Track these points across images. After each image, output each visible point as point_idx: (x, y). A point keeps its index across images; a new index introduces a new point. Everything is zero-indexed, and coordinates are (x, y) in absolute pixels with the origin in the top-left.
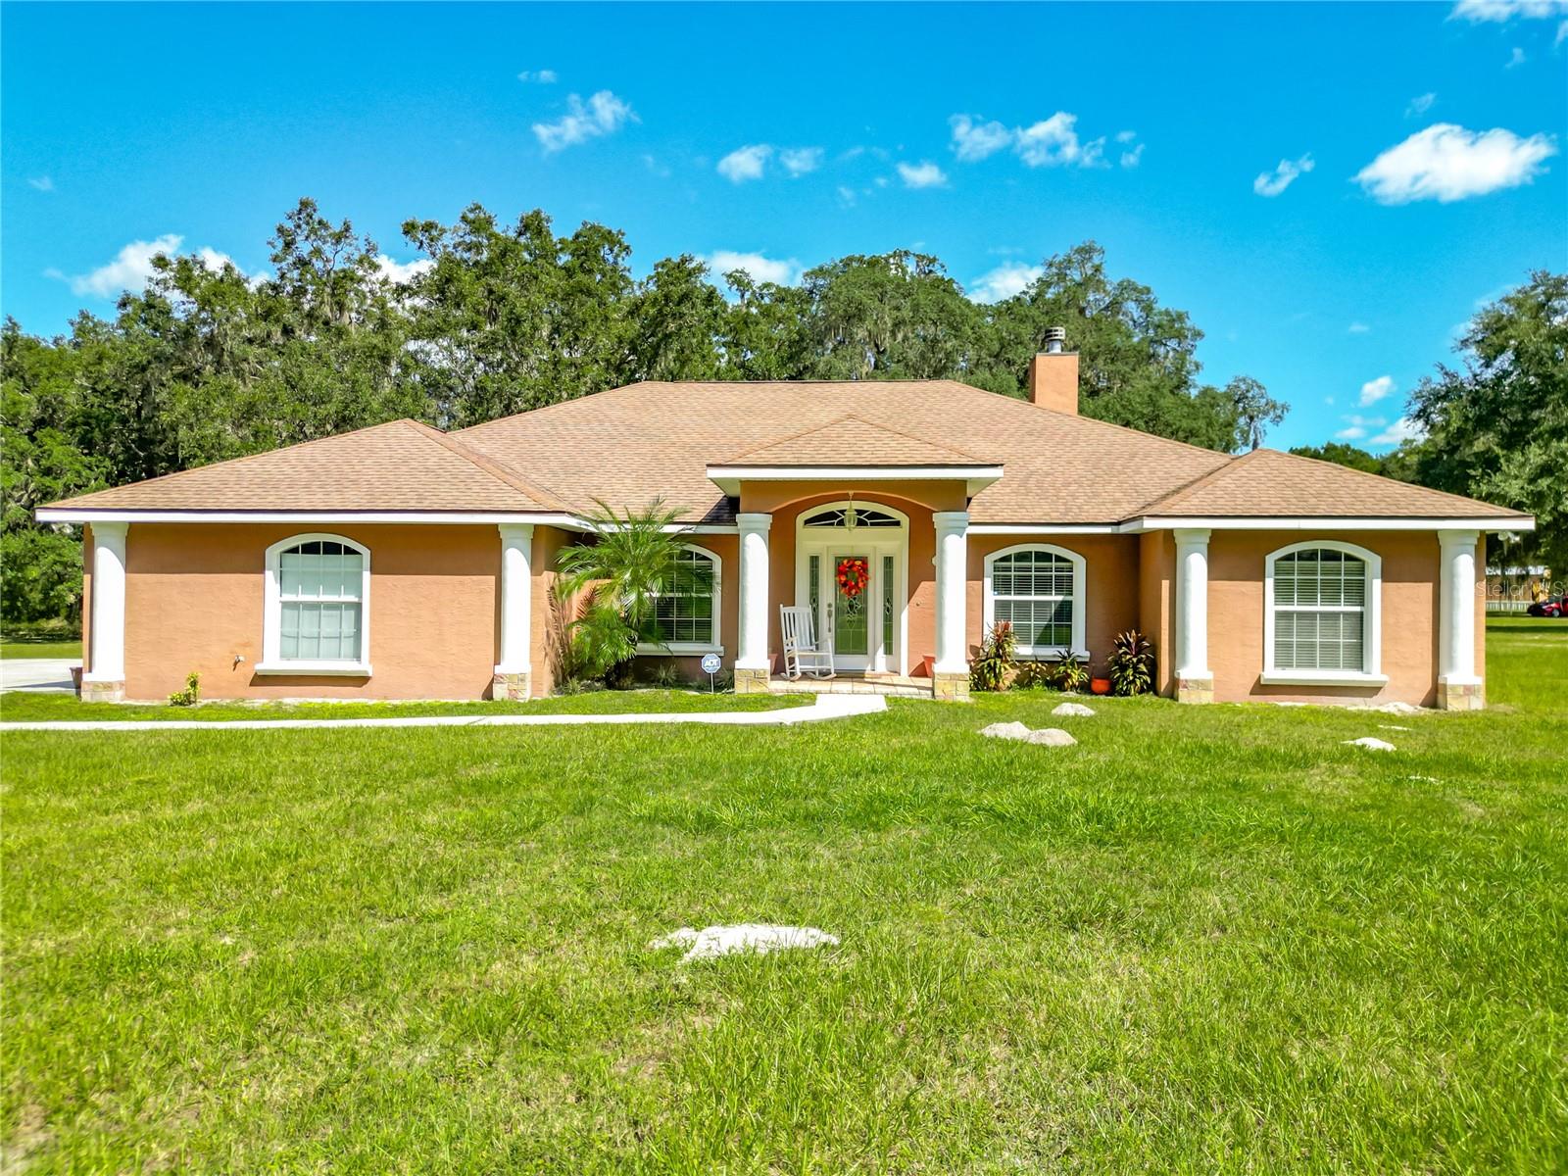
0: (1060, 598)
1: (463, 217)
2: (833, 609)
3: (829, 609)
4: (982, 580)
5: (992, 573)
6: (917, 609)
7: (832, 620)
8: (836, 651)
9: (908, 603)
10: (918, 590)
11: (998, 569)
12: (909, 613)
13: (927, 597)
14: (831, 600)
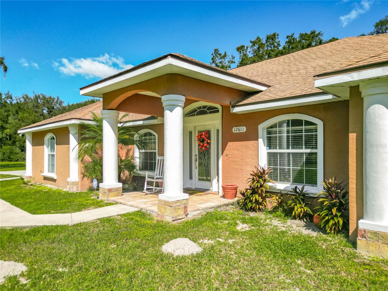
0: (309, 151)
1: (251, 41)
2: (198, 157)
3: (196, 157)
4: (258, 140)
5: (266, 135)
6: (226, 158)
7: (197, 163)
8: (199, 180)
9: (222, 154)
10: (227, 147)
11: (271, 132)
12: (223, 160)
13: (231, 151)
14: (197, 153)
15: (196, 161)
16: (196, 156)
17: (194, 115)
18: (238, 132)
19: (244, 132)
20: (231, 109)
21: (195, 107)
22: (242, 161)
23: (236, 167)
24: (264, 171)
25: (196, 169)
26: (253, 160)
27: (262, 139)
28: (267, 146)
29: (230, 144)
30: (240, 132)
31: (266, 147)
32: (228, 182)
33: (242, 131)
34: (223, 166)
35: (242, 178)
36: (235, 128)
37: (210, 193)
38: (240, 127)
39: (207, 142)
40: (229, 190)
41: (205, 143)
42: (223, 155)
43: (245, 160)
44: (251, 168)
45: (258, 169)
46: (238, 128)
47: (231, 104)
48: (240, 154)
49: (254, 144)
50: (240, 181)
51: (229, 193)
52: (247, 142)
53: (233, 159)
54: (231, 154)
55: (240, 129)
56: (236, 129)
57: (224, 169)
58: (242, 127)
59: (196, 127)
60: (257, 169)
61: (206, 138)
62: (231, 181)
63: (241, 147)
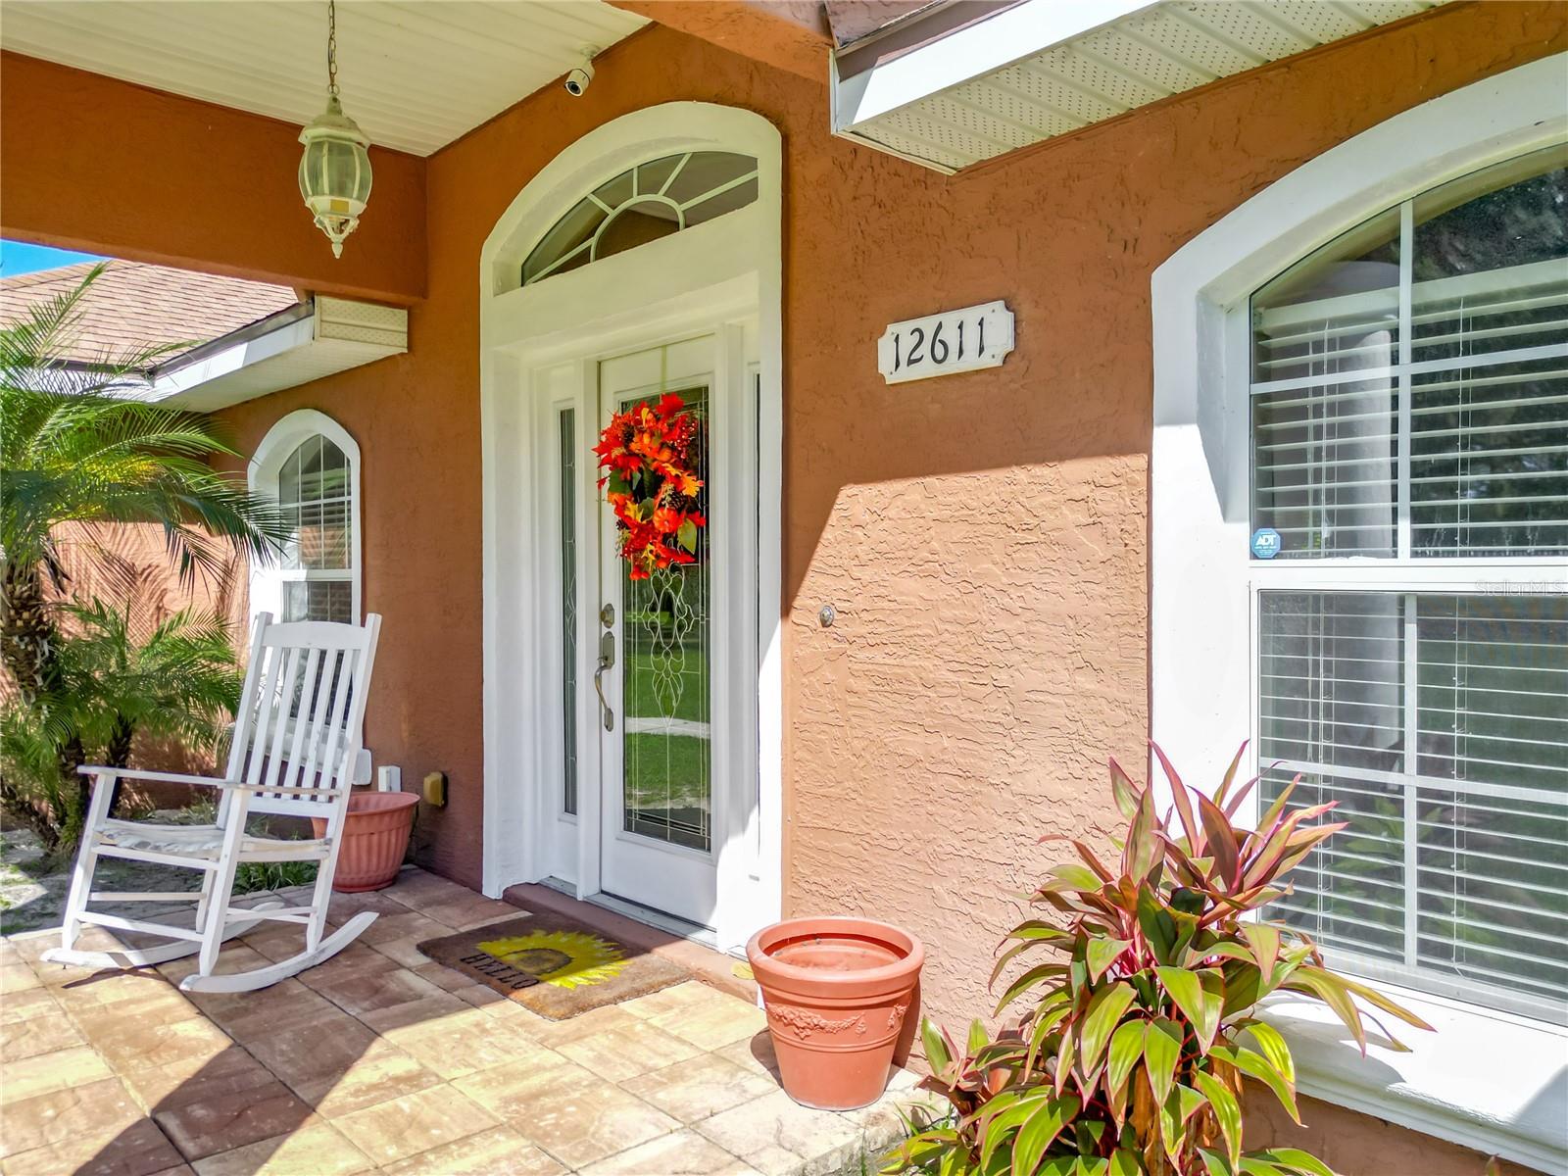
2: (617, 630)
3: (605, 630)
4: (1144, 447)
5: (1238, 388)
6: (821, 643)
7: (615, 676)
8: (628, 827)
9: (786, 610)
10: (828, 534)
11: (1301, 349)
12: (793, 666)
13: (866, 575)
14: (614, 595)
15: (606, 660)
16: (605, 616)
17: (582, 259)
18: (927, 369)
19: (990, 361)
20: (838, 89)
21: (586, 191)
22: (964, 679)
23: (914, 744)
24: (1226, 846)
25: (609, 727)
26: (1086, 682)
27: (1191, 434)
28: (1264, 521)
29: (855, 501)
30: (953, 366)
31: (1244, 528)
32: (837, 890)
33: (971, 362)
34: (795, 730)
35: (969, 868)
36: (904, 328)
37: (687, 976)
38: (950, 319)
39: (676, 494)
40: (818, 1018)
41: (661, 506)
42: (794, 615)
43: (1003, 677)
44: (1063, 773)
45: (1143, 803)
46: (928, 324)
47: (826, 28)
48: (947, 613)
49: (1108, 503)
50: (950, 901)
51: (815, 1041)
52: (1020, 474)
53: (878, 655)
54: (860, 603)
55: (950, 335)
56: (908, 342)
57: (800, 754)
58: (971, 315)
59: (605, 367)
60: (1130, 809)
61: (666, 455)
62: (862, 883)
63: (960, 531)
